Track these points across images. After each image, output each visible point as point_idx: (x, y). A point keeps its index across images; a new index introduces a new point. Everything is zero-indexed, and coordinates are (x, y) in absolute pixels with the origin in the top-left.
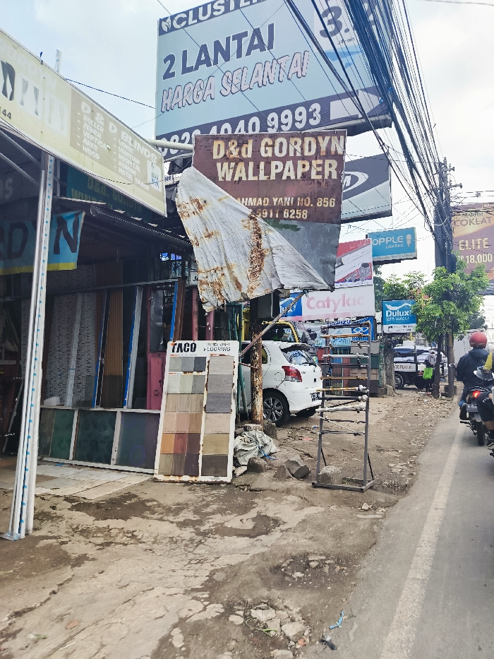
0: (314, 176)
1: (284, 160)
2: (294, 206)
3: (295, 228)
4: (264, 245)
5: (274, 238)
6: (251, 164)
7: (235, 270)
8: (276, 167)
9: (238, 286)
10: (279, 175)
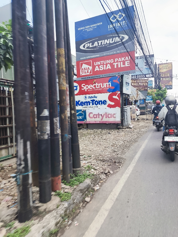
0: (144, 85)
1: (140, 83)
2: (142, 89)
3: (142, 91)
4: (138, 94)
5: (140, 93)
6: (136, 83)
7: (135, 97)
8: (140, 84)
9: (135, 99)
10: (140, 85)
